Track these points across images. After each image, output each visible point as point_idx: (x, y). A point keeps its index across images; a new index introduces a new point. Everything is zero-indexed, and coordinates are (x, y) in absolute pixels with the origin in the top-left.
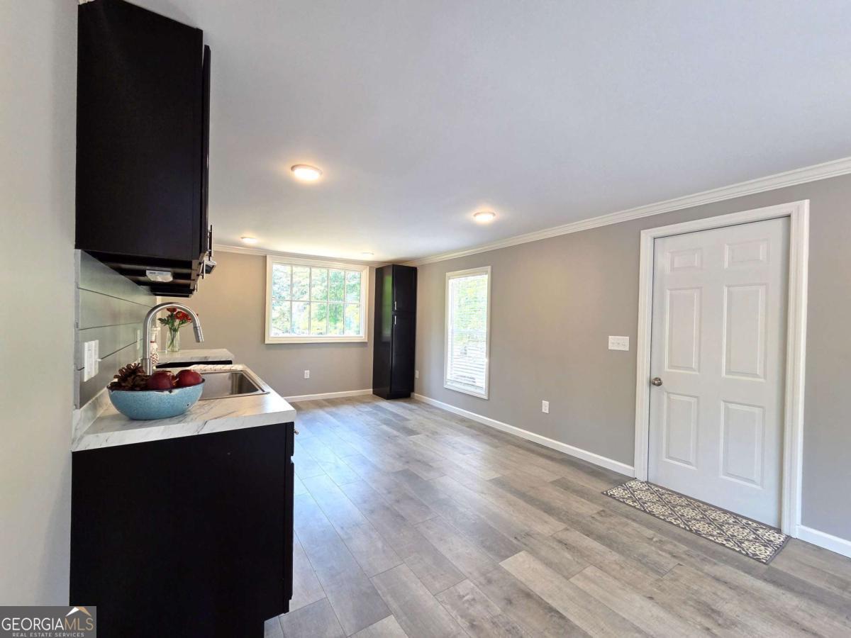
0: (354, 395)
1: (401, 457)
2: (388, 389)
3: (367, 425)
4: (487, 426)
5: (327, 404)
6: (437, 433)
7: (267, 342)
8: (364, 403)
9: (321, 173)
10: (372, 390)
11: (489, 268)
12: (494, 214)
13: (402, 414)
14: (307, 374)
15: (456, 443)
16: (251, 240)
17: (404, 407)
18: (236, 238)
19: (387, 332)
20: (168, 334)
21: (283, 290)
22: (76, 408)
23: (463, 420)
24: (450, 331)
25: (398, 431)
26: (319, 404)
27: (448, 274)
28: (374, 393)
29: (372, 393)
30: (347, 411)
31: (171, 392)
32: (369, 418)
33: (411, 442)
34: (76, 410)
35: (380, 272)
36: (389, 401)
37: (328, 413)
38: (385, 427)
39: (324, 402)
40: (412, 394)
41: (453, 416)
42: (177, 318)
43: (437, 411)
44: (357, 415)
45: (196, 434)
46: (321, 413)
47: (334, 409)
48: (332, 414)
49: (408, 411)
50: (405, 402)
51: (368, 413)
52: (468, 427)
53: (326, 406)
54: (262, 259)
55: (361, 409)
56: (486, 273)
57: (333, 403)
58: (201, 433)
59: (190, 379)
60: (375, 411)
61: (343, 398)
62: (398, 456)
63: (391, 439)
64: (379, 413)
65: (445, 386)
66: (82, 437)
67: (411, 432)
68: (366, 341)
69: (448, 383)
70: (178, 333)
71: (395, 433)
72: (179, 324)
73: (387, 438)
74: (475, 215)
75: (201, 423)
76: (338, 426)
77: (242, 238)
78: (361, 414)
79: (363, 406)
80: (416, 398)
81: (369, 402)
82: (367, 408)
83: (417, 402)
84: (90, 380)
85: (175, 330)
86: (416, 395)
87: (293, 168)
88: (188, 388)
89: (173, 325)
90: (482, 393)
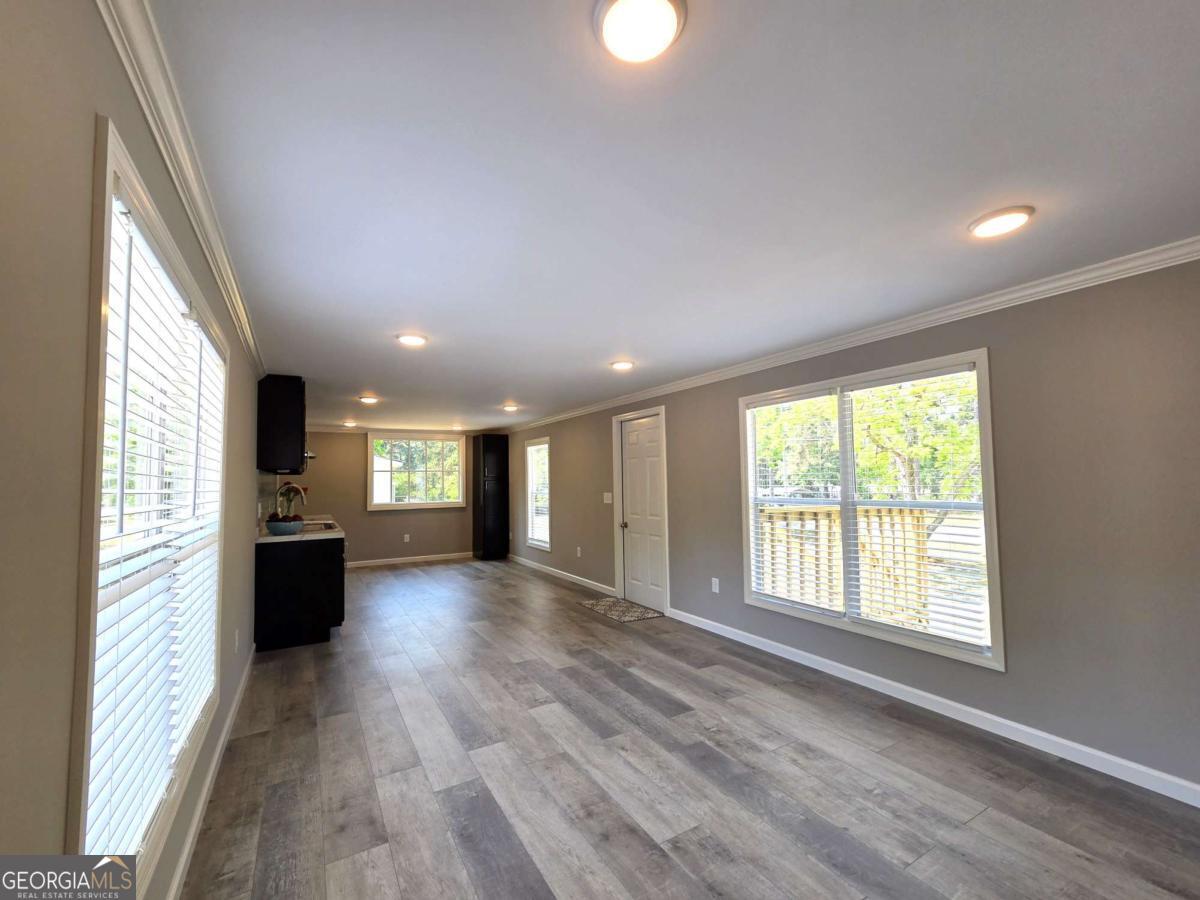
0: (454, 558)
7: (369, 509)
10: (471, 553)
14: (407, 538)
16: (351, 423)
19: (481, 497)
20: (285, 504)
24: (530, 493)
28: (474, 556)
29: (471, 556)
36: (483, 561)
40: (508, 555)
53: (422, 565)
54: (363, 436)
69: (529, 542)
70: (293, 503)
77: (345, 423)
85: (291, 501)
86: (511, 556)
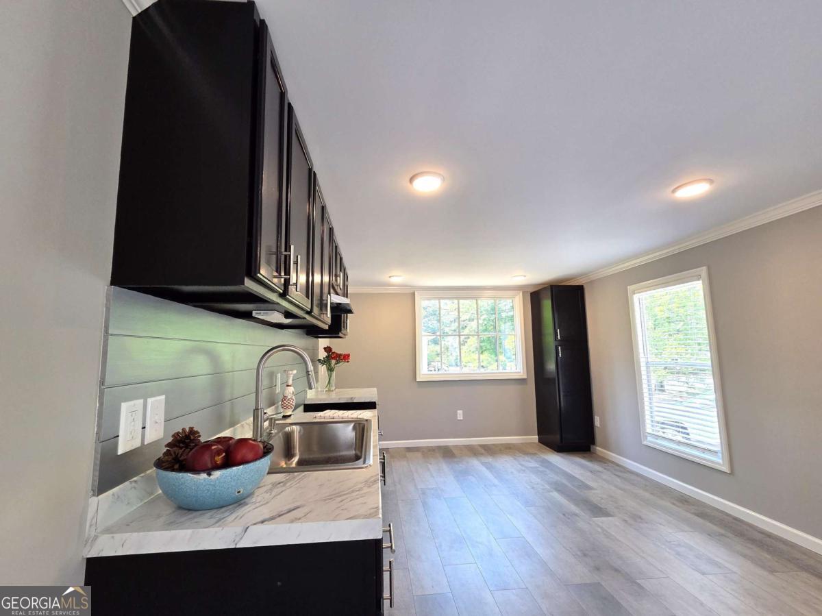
0: (514, 442)
1: (585, 555)
2: (558, 437)
3: (533, 488)
4: (736, 519)
5: (483, 451)
6: (640, 518)
7: (418, 379)
8: (526, 453)
9: (444, 179)
10: (537, 437)
11: (703, 271)
12: (711, 181)
13: (582, 479)
14: (460, 415)
15: (679, 545)
16: (398, 277)
17: (582, 466)
18: (384, 277)
19: (551, 366)
21: (446, 326)
22: (94, 495)
23: (684, 500)
24: (643, 364)
25: (577, 505)
26: (473, 451)
27: (630, 288)
28: (540, 441)
29: (537, 441)
30: (506, 464)
31: (209, 475)
32: (535, 479)
33: (599, 530)
34: (94, 497)
35: (535, 297)
36: (560, 454)
37: (483, 464)
38: (556, 495)
39: (480, 449)
40: (592, 447)
41: (664, 491)
42: (333, 357)
43: (633, 477)
44: (519, 472)
45: (232, 546)
46: (475, 463)
47: (490, 460)
48: (490, 467)
49: (589, 474)
50: (584, 458)
51: (534, 471)
52: (698, 515)
53: (482, 454)
54: (410, 296)
55: (523, 463)
56: (698, 277)
57: (490, 450)
58: (240, 546)
59: (243, 453)
60: (542, 469)
61: (501, 444)
62: (579, 553)
63: (568, 517)
64: (548, 471)
65: (645, 443)
66: (96, 537)
67: (597, 510)
68: (525, 377)
69: (649, 438)
70: (335, 372)
71: (573, 508)
72: (336, 364)
73: (562, 516)
74: (674, 191)
75: (239, 529)
76: (495, 486)
77: (390, 277)
78: (524, 471)
79: (527, 458)
80: (598, 453)
81: (535, 454)
82: (532, 463)
83: (602, 460)
84: (125, 455)
85: (332, 370)
86: (599, 449)
87: (411, 180)
88: (234, 468)
89: (330, 365)
90: (719, 461)
